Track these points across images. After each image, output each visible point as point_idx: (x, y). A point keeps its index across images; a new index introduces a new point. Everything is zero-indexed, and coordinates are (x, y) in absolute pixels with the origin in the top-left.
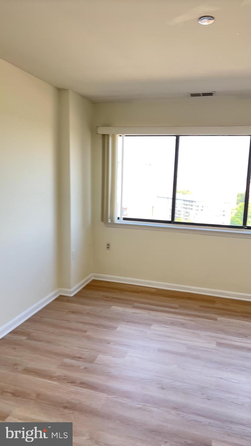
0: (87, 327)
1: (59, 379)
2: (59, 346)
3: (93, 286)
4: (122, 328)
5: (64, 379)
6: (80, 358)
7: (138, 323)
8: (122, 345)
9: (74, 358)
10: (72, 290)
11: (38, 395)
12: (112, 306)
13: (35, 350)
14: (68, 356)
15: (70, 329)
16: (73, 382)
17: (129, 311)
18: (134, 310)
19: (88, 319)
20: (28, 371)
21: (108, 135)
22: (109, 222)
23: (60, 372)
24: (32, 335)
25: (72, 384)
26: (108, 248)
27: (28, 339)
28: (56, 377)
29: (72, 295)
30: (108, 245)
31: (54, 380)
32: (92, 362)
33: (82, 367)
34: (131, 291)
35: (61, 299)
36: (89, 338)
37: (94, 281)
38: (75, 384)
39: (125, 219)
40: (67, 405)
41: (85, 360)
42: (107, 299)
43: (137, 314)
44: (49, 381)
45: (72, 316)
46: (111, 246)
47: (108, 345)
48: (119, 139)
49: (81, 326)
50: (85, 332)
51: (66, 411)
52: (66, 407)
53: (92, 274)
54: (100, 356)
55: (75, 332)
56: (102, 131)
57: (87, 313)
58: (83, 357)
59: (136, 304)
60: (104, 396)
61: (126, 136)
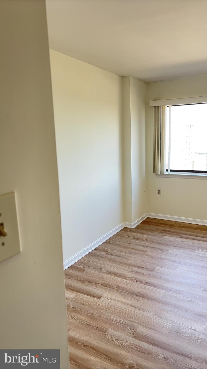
0: (146, 249)
1: (130, 279)
2: (129, 259)
3: (148, 222)
4: (172, 251)
5: (134, 280)
6: (143, 268)
7: (184, 248)
8: (173, 262)
9: (139, 267)
10: (133, 223)
11: (118, 287)
12: (164, 236)
13: (112, 261)
14: (135, 266)
15: (135, 249)
16: (140, 282)
17: (177, 240)
18: (181, 239)
19: (146, 244)
20: (109, 273)
21: (158, 107)
22: (160, 173)
23: (130, 275)
24: (109, 251)
25: (139, 283)
26: (159, 193)
27: (106, 254)
28: (128, 278)
29: (133, 227)
30: (159, 191)
31: (127, 280)
32: (152, 271)
33: (146, 274)
34: (178, 226)
35: (125, 229)
36: (148, 256)
37: (148, 218)
38: (142, 283)
39: (171, 171)
40: (138, 294)
41: (147, 269)
42: (160, 231)
43: (183, 242)
44: (124, 280)
45: (135, 241)
46: (161, 192)
47: (163, 261)
48: (167, 109)
49: (142, 248)
50: (146, 252)
51: (138, 298)
52: (137, 295)
53: (147, 213)
54: (157, 267)
55: (139, 252)
56: (154, 104)
57: (146, 240)
58: (146, 267)
59: (182, 235)
60: (163, 291)
61: (172, 106)
